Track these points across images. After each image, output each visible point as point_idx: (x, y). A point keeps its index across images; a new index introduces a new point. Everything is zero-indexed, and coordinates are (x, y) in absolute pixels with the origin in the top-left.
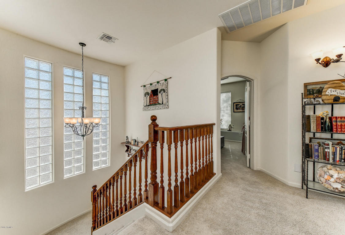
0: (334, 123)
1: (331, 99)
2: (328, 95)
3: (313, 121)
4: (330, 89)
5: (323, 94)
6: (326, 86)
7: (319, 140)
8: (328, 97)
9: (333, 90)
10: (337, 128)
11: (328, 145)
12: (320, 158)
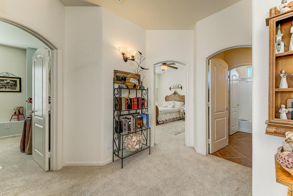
0: (133, 103)
1: (132, 86)
2: (131, 82)
3: (124, 102)
4: (132, 78)
5: (126, 81)
6: (128, 76)
7: (123, 116)
8: (131, 84)
9: (133, 79)
10: (134, 106)
11: (130, 119)
12: (126, 130)
